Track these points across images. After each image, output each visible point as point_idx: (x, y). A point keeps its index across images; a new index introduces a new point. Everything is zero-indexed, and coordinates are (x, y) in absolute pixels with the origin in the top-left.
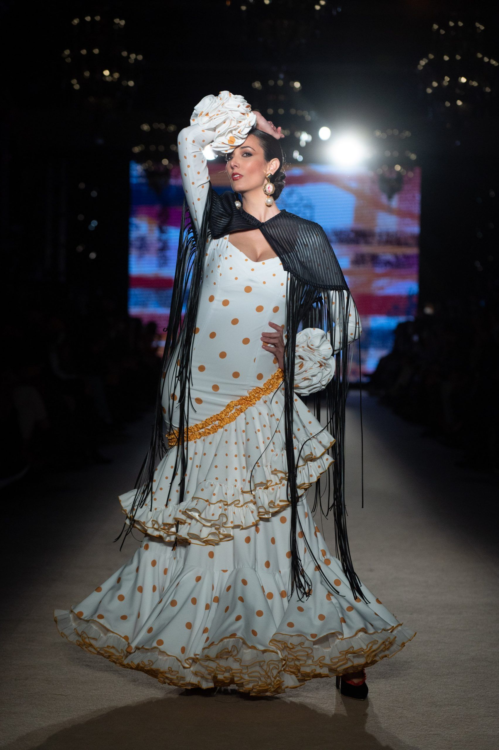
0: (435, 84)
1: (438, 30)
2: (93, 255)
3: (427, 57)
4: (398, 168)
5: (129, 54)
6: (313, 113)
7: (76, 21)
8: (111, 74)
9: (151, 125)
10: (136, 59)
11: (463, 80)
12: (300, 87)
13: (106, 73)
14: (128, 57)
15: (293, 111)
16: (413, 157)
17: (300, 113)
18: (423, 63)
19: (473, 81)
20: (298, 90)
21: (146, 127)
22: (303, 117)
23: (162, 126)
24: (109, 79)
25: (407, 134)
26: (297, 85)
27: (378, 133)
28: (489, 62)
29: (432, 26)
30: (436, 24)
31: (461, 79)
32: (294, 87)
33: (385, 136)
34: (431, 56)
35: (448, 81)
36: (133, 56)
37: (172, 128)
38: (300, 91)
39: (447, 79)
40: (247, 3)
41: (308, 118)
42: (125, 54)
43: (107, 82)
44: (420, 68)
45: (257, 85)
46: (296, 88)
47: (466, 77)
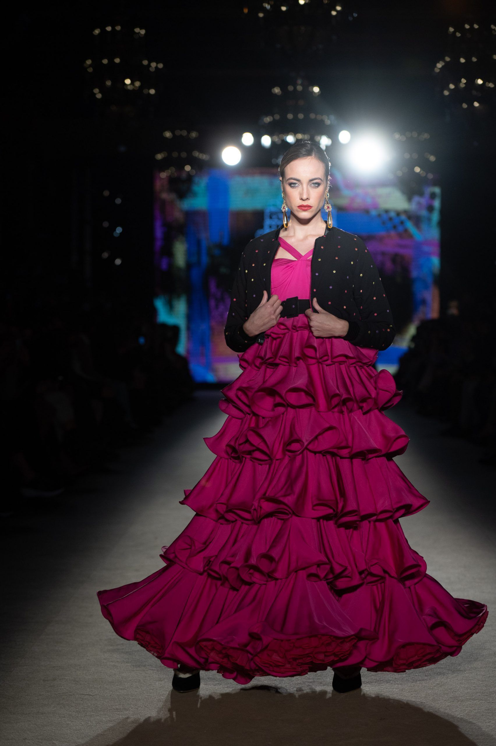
0: (452, 86)
1: (454, 33)
2: (118, 262)
3: (443, 60)
4: (417, 169)
5: (150, 63)
6: (332, 117)
7: (97, 32)
8: (132, 83)
9: (173, 132)
10: (156, 68)
11: (480, 82)
12: (318, 92)
13: (128, 81)
14: (149, 66)
15: (312, 116)
16: (432, 158)
17: (319, 117)
18: (439, 65)
19: (489, 82)
20: (318, 94)
21: (168, 134)
22: (322, 121)
23: (184, 133)
24: (130, 88)
25: (426, 136)
26: (316, 89)
27: (397, 136)
29: (448, 29)
30: (452, 27)
31: (477, 81)
32: (313, 92)
33: (404, 139)
34: (448, 59)
35: (465, 84)
36: (154, 65)
37: (194, 135)
38: (319, 95)
39: (464, 81)
40: (264, 10)
41: (328, 122)
42: (145, 62)
43: (129, 90)
44: (437, 70)
45: (277, 90)
46: (315, 93)
47: (482, 79)
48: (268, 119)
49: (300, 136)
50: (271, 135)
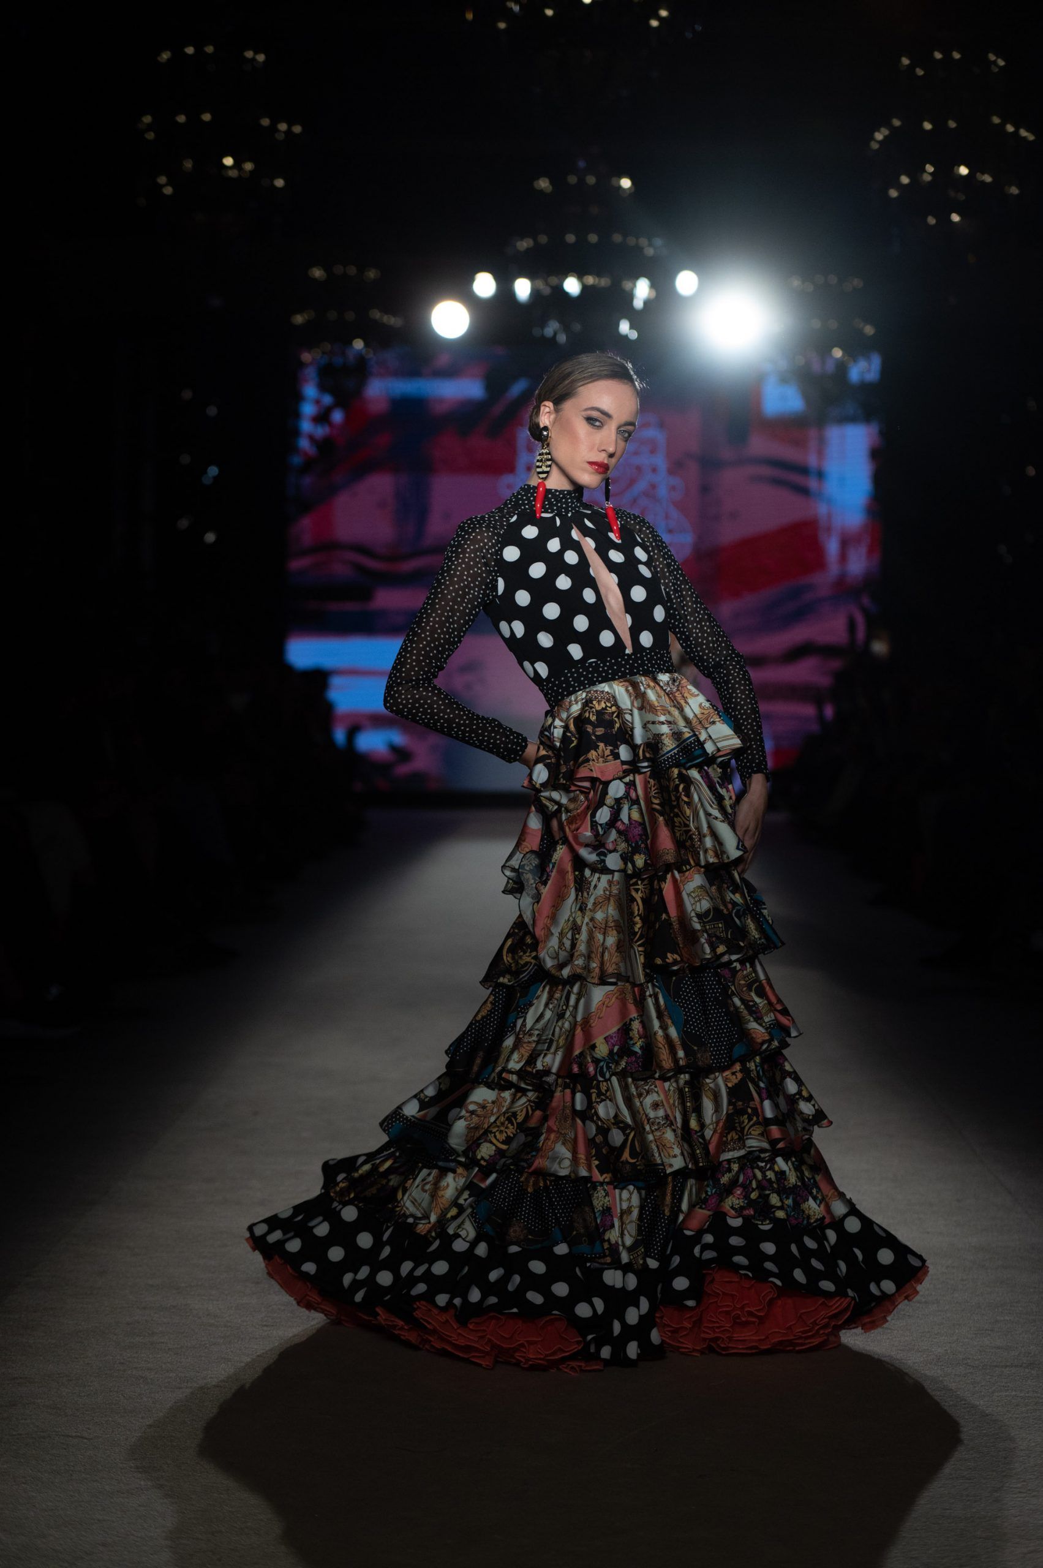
0: (905, 180)
1: (911, 68)
2: (210, 537)
3: (889, 125)
4: (838, 353)
5: (274, 123)
6: (658, 242)
7: (165, 56)
8: (237, 164)
9: (327, 269)
10: (289, 132)
11: (964, 171)
12: (629, 189)
13: (228, 161)
14: (273, 128)
15: (617, 238)
16: (869, 330)
17: (631, 241)
18: (879, 136)
19: (983, 173)
20: (628, 192)
21: (317, 273)
22: (639, 249)
23: (352, 270)
24: (234, 174)
25: (857, 283)
26: (626, 183)
27: (796, 283)
28: (1016, 133)
29: (899, 61)
30: (906, 57)
31: (958, 169)
32: (620, 187)
33: (810, 288)
34: (897, 123)
35: (931, 174)
36: (283, 127)
37: (372, 274)
38: (630, 195)
39: (930, 168)
40: (508, 14)
41: (650, 252)
42: (266, 122)
43: (230, 179)
44: (875, 146)
45: (544, 184)
46: (624, 190)
47: (967, 166)
48: (524, 244)
49: (590, 280)
50: (531, 276)
